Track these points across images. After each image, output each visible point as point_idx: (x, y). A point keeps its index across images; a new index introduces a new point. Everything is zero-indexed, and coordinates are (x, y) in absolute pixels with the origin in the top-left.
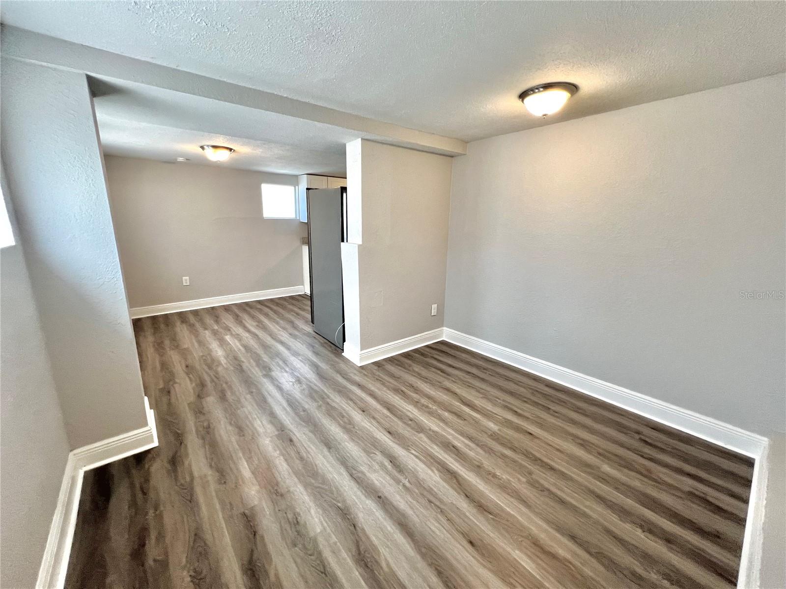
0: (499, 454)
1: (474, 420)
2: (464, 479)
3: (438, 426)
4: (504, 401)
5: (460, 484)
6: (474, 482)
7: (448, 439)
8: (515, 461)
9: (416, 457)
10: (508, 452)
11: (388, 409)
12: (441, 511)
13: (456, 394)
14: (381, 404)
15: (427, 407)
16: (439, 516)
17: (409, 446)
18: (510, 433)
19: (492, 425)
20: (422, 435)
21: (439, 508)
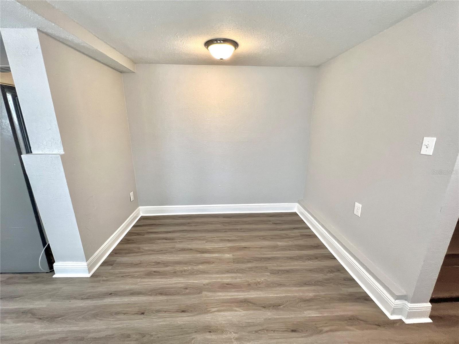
0: (247, 270)
1: (217, 259)
2: (252, 299)
3: (205, 278)
4: (217, 237)
5: (254, 304)
6: (258, 296)
7: (219, 282)
8: (257, 267)
9: (218, 311)
10: (250, 265)
11: (161, 294)
12: (267, 330)
13: (191, 249)
14: (151, 295)
15: (185, 271)
16: (269, 334)
17: (207, 309)
18: (239, 254)
19: (227, 256)
20: (204, 293)
21: (263, 329)
